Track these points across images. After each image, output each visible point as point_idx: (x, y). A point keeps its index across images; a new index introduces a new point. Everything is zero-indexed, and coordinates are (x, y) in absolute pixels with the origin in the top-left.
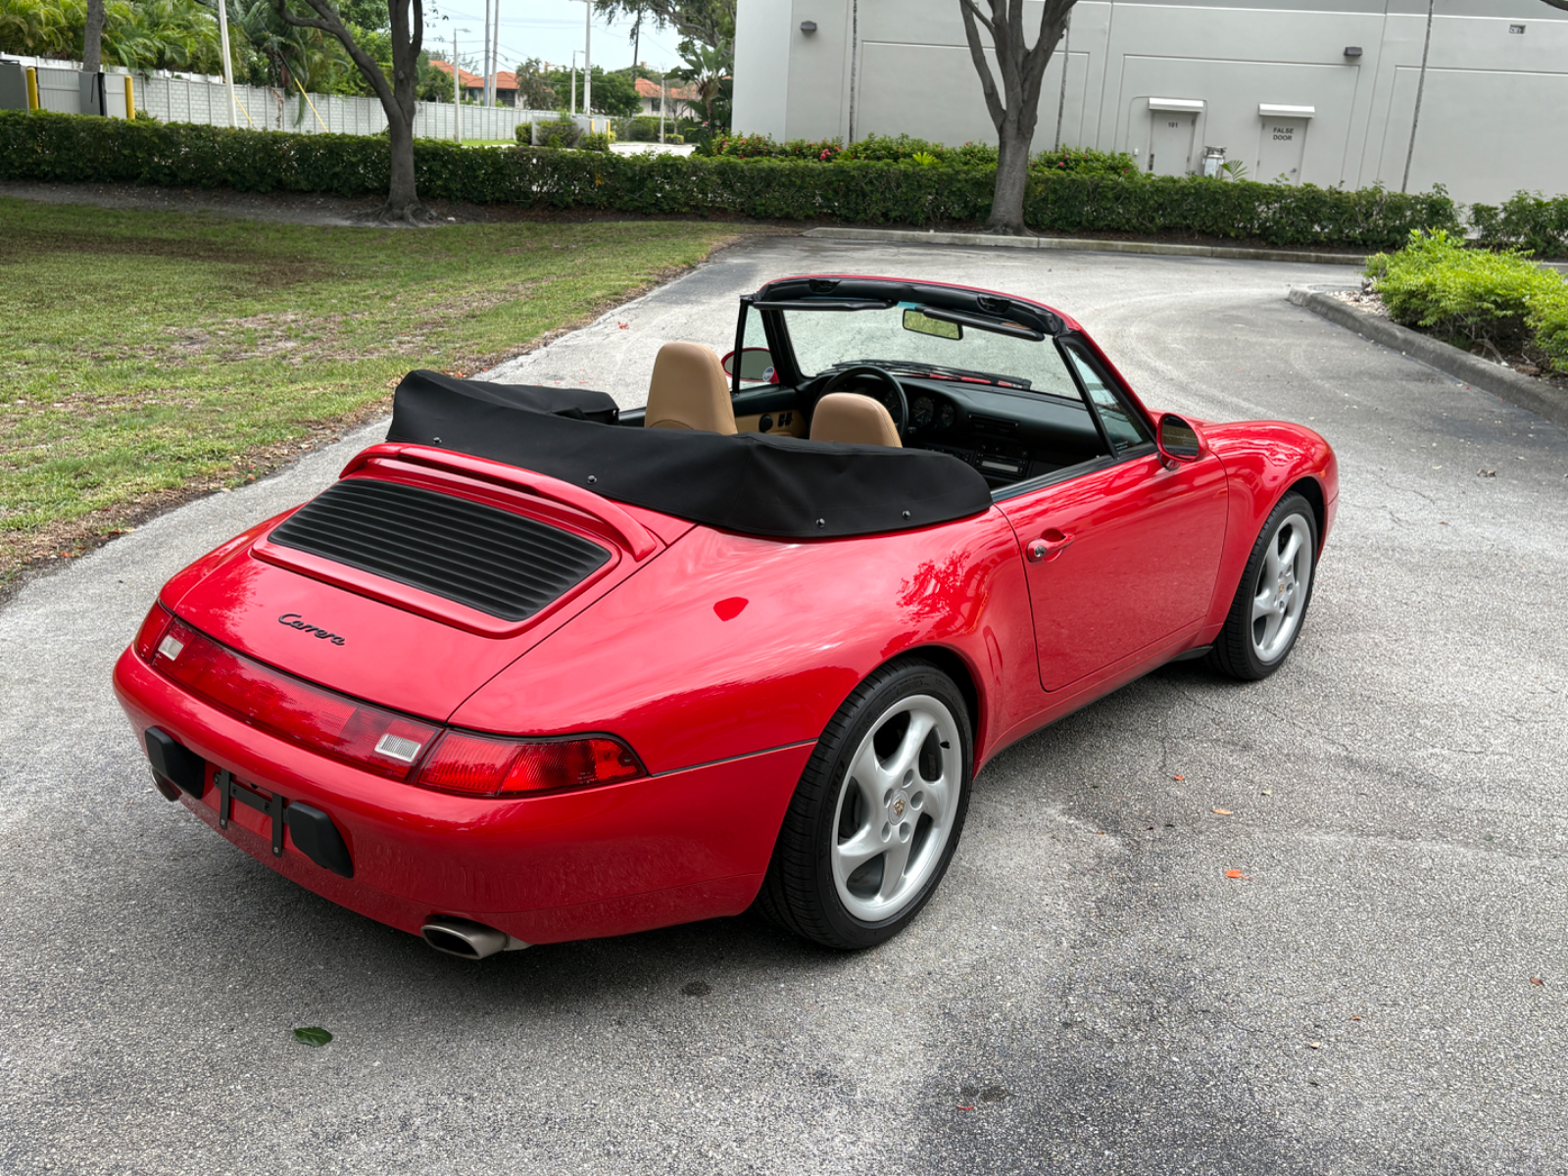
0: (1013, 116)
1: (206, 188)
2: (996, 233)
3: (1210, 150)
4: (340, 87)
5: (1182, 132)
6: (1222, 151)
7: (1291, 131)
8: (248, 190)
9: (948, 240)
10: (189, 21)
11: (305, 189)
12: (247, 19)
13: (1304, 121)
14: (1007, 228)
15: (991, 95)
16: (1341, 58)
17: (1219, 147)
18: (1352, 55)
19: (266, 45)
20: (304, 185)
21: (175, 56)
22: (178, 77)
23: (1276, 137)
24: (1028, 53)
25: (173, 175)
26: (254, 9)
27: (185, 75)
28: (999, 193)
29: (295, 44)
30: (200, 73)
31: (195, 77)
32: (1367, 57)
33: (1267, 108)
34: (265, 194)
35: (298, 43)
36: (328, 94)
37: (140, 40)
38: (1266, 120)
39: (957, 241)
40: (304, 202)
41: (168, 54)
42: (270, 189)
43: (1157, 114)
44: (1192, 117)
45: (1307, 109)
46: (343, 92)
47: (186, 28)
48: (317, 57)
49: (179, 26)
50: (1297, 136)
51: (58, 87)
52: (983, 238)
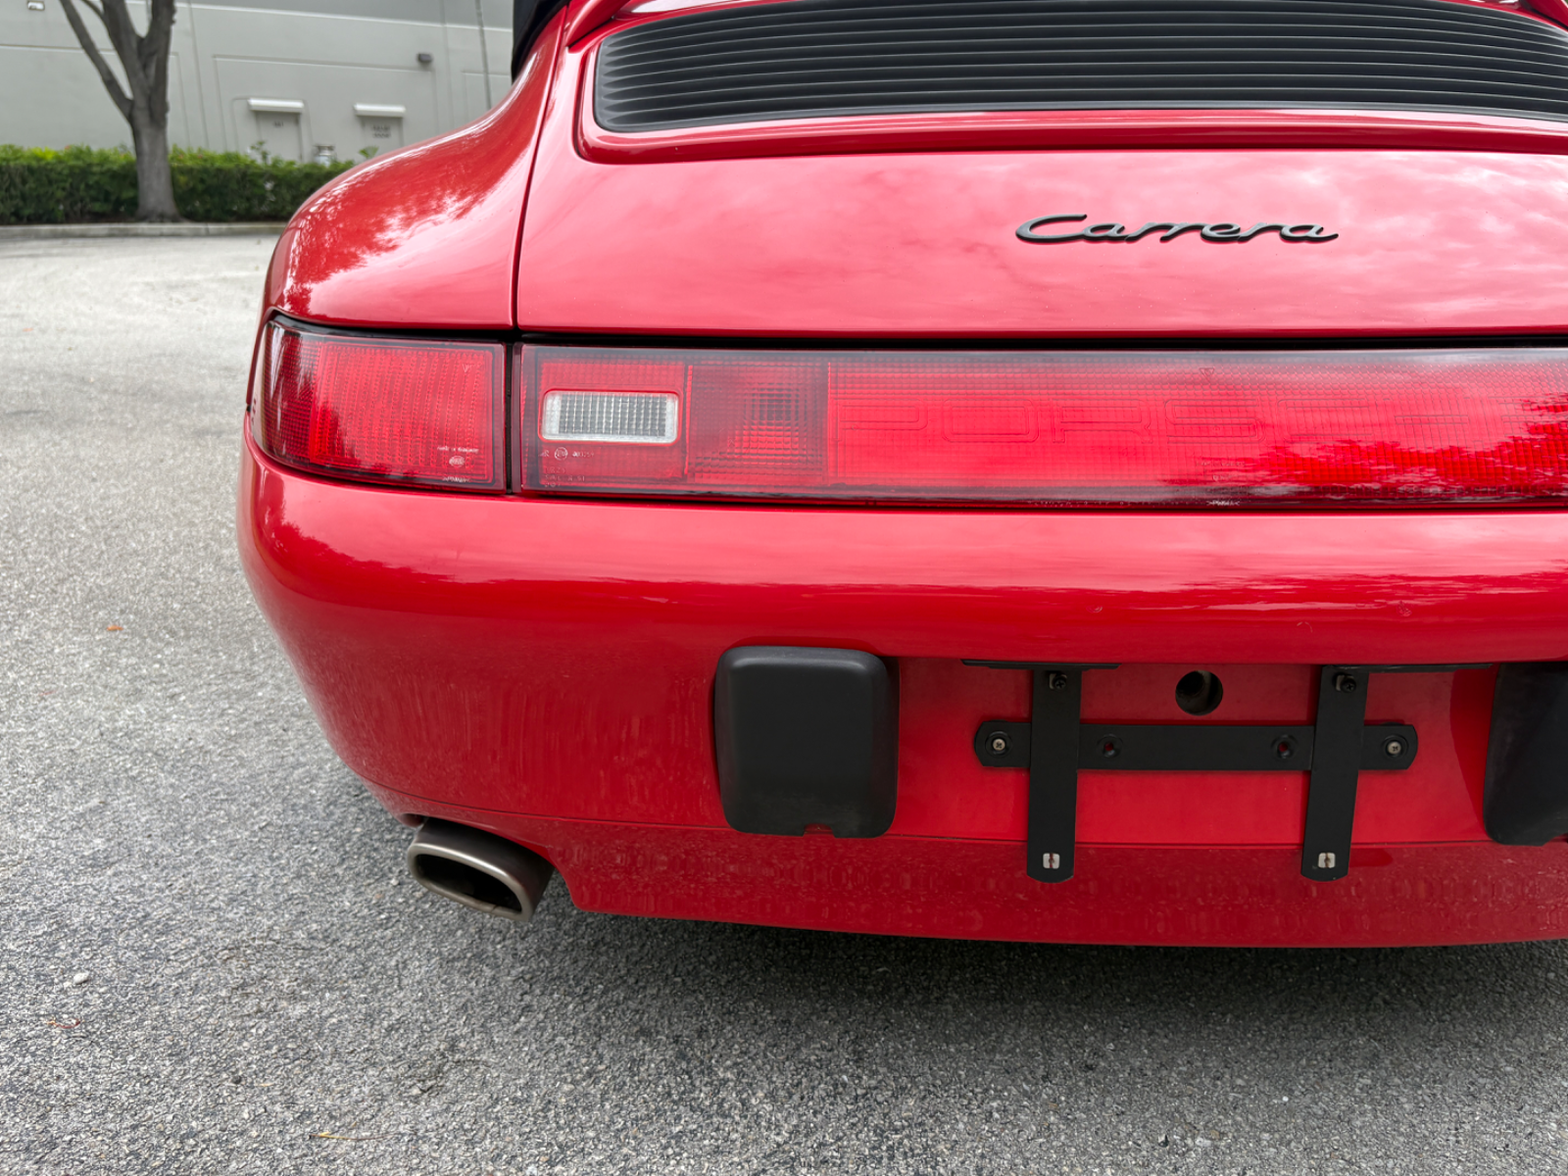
0: (141, 103)
2: (151, 222)
3: (320, 148)
5: (288, 130)
6: (331, 148)
7: (387, 129)
9: (105, 232)
13: (397, 120)
14: (162, 218)
15: (110, 83)
16: (415, 63)
17: (328, 144)
18: (424, 61)
23: (376, 135)
24: (141, 40)
28: (144, 184)
32: (438, 61)
33: (363, 107)
38: (365, 120)
39: (116, 232)
43: (260, 115)
44: (294, 117)
45: (396, 109)
50: (394, 133)
52: (143, 227)
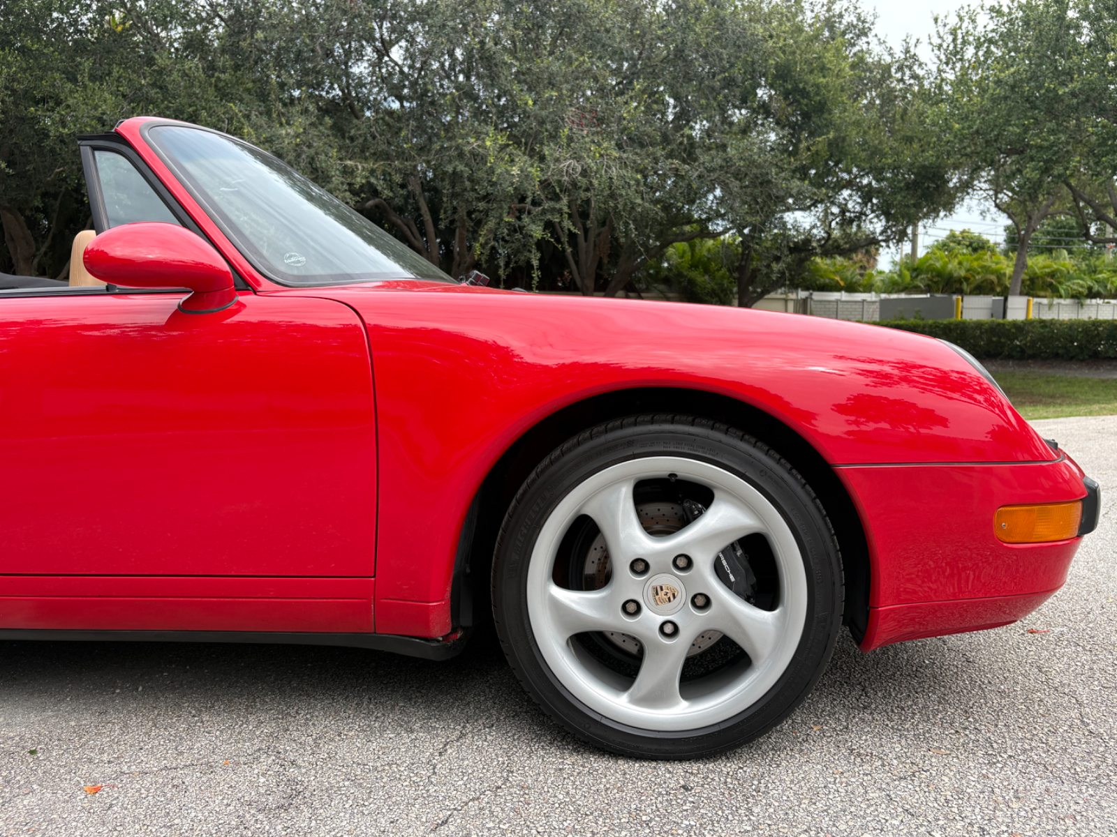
1: (1045, 359)
8: (1071, 358)
11: (1112, 356)
20: (1111, 353)
22: (1108, 303)
25: (1023, 351)
27: (1113, 301)
34: (1083, 361)
37: (1077, 282)
40: (1110, 365)
41: (1096, 289)
42: (1086, 357)
47: (1114, 272)
49: (1109, 271)
51: (977, 306)
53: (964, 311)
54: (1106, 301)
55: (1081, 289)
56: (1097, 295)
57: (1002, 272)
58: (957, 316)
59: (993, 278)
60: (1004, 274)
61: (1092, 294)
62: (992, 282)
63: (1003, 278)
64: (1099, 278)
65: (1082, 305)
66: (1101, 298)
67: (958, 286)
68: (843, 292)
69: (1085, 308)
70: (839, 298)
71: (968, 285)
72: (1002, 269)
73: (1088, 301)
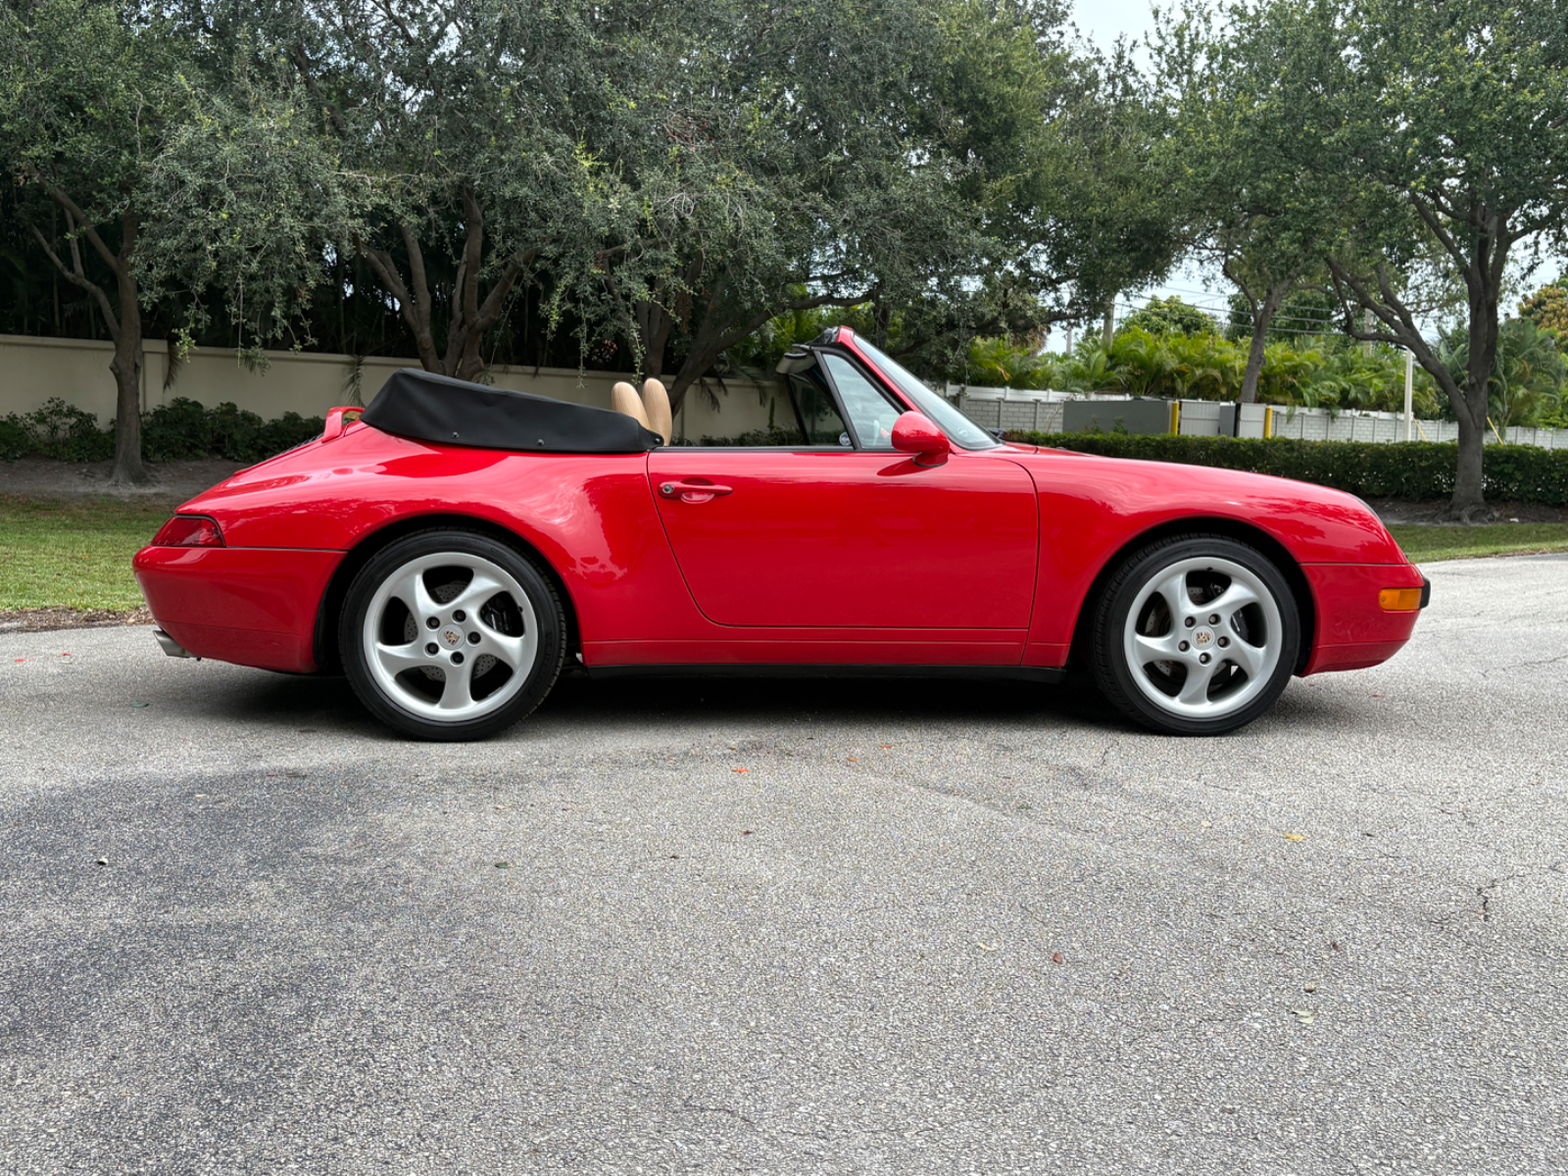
4: (1552, 420)
10: (1380, 364)
12: (1450, 360)
19: (1463, 382)
21: (1359, 396)
22: (1366, 415)
26: (1459, 350)
27: (1373, 414)
29: (1497, 381)
30: (1388, 411)
31: (1383, 415)
35: (1501, 380)
36: (1535, 427)
37: (1327, 383)
41: (1353, 394)
46: (1554, 425)
47: (1376, 371)
48: (1521, 392)
49: (1370, 369)
51: (1200, 415)
53: (1182, 422)
54: (1364, 412)
55: (1332, 395)
56: (1354, 404)
57: (1228, 365)
58: (1173, 430)
59: (1216, 373)
60: (1232, 368)
61: (1346, 402)
62: (1216, 380)
63: (1231, 374)
64: (1356, 379)
65: (1333, 417)
66: (1357, 409)
67: (1169, 384)
68: (1008, 388)
69: (1338, 422)
70: (1002, 396)
71: (1183, 382)
72: (1229, 361)
73: (1341, 413)
